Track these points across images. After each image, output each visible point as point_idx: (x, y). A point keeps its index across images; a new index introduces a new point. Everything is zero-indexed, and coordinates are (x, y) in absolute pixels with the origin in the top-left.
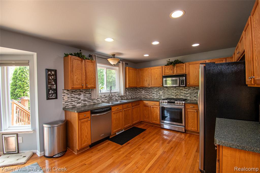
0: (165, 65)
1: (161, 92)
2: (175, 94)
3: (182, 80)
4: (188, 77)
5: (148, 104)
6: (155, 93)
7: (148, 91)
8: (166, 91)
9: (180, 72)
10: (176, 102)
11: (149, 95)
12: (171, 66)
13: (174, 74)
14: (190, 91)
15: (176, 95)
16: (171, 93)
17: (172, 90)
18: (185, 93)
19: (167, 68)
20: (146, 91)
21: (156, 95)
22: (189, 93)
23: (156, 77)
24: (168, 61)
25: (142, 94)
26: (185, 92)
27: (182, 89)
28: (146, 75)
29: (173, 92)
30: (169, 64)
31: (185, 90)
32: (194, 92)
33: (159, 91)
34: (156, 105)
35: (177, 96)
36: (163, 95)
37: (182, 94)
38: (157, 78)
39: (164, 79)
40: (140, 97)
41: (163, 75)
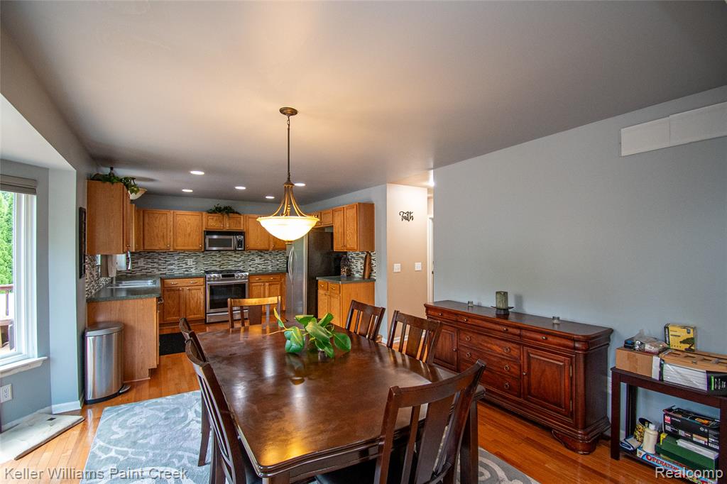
0: (209, 212)
1: (190, 262)
2: (219, 264)
3: (240, 240)
4: (246, 235)
5: (177, 285)
6: (176, 262)
7: (155, 260)
8: (200, 258)
9: (234, 228)
10: (236, 275)
11: (157, 268)
12: (219, 214)
13: (224, 230)
14: (242, 257)
15: (221, 265)
16: (211, 261)
17: (213, 257)
18: (235, 261)
19: (211, 217)
20: (150, 260)
21: (177, 268)
22: (242, 261)
23: (188, 232)
25: (138, 268)
26: (236, 259)
28: (162, 224)
29: (215, 259)
30: (218, 210)
31: (235, 257)
32: (249, 259)
33: (186, 260)
34: (195, 284)
35: (222, 267)
36: (194, 266)
37: (231, 263)
38: (189, 234)
39: (208, 237)
40: (129, 275)
41: (204, 229)
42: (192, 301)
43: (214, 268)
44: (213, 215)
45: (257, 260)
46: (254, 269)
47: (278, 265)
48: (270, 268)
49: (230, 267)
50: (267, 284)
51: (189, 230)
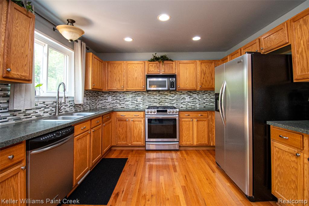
0: (149, 61)
1: (139, 99)
2: (158, 101)
3: (172, 81)
4: (177, 77)
5: (125, 117)
6: (130, 99)
7: (118, 98)
8: (146, 97)
9: (168, 72)
10: (168, 110)
11: (119, 103)
12: (157, 62)
13: (161, 74)
14: (176, 96)
15: (160, 102)
16: (153, 99)
17: (154, 96)
18: (170, 99)
19: (151, 64)
20: (115, 98)
21: (131, 103)
22: (175, 99)
23: (135, 76)
24: (154, 55)
25: (108, 103)
26: (171, 98)
27: (167, 94)
28: (119, 72)
29: (156, 97)
30: (156, 59)
31: (170, 96)
32: (180, 98)
33: (137, 98)
34: (138, 117)
35: (161, 104)
36: (142, 102)
37: (167, 101)
38: (136, 78)
39: (149, 80)
40: (103, 107)
41: (146, 74)
42: (135, 130)
43: (155, 105)
44: (152, 62)
45: (187, 99)
46: (185, 106)
47: (204, 103)
48: (198, 106)
49: (166, 104)
50: (195, 120)
51: (136, 75)
